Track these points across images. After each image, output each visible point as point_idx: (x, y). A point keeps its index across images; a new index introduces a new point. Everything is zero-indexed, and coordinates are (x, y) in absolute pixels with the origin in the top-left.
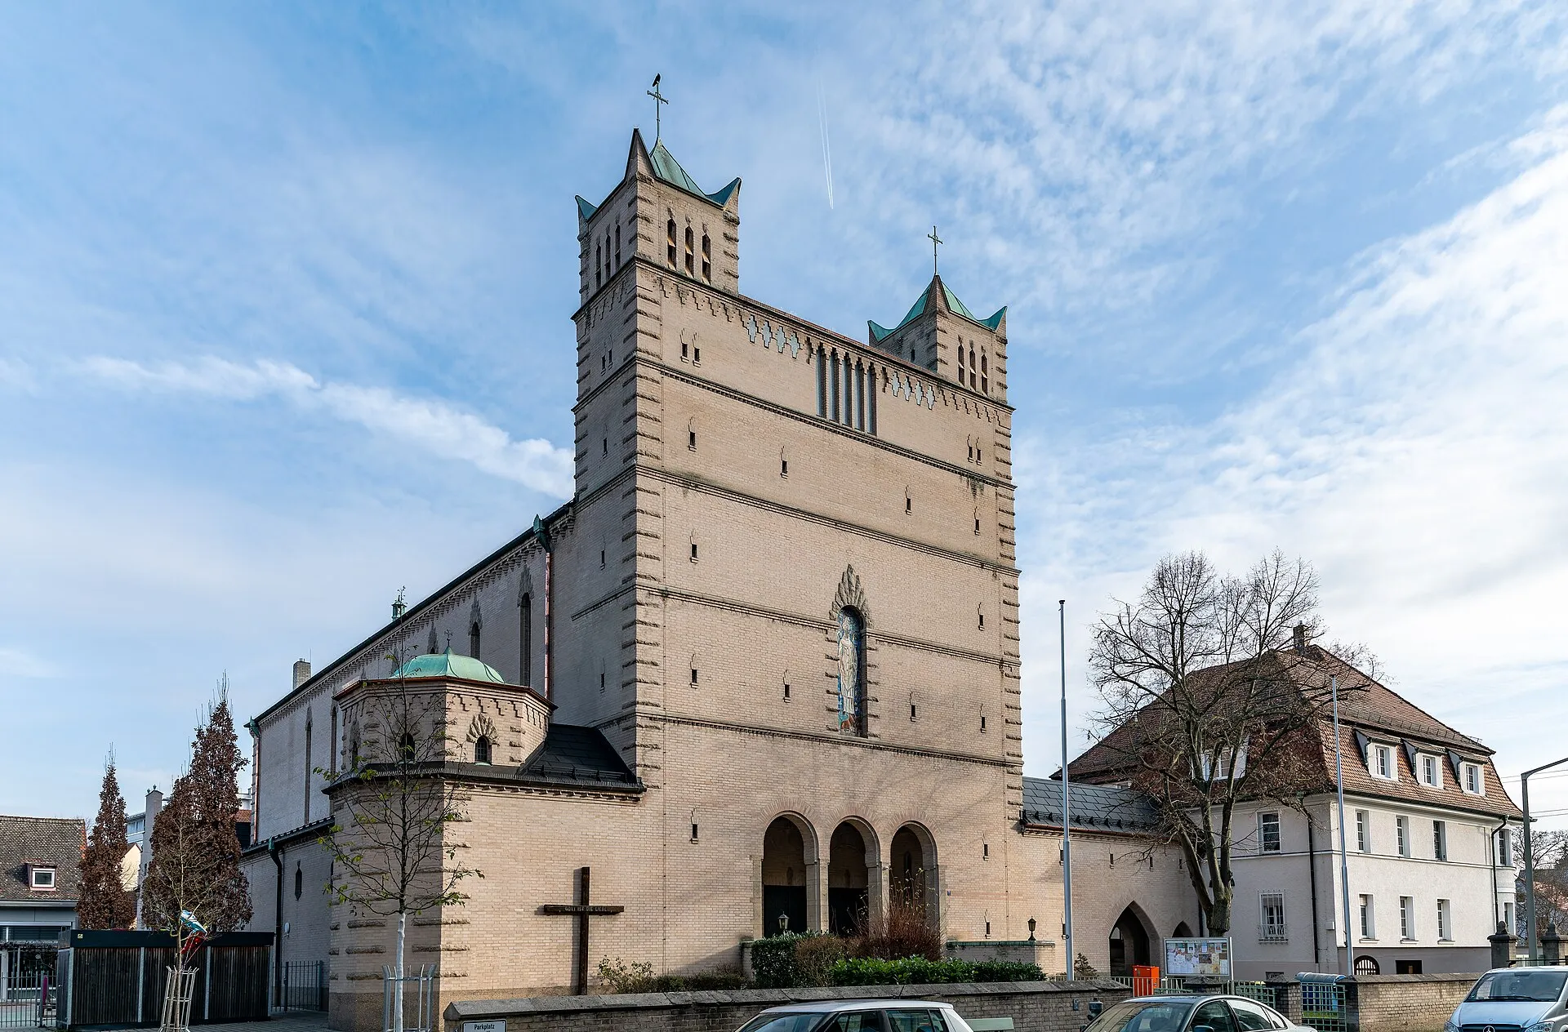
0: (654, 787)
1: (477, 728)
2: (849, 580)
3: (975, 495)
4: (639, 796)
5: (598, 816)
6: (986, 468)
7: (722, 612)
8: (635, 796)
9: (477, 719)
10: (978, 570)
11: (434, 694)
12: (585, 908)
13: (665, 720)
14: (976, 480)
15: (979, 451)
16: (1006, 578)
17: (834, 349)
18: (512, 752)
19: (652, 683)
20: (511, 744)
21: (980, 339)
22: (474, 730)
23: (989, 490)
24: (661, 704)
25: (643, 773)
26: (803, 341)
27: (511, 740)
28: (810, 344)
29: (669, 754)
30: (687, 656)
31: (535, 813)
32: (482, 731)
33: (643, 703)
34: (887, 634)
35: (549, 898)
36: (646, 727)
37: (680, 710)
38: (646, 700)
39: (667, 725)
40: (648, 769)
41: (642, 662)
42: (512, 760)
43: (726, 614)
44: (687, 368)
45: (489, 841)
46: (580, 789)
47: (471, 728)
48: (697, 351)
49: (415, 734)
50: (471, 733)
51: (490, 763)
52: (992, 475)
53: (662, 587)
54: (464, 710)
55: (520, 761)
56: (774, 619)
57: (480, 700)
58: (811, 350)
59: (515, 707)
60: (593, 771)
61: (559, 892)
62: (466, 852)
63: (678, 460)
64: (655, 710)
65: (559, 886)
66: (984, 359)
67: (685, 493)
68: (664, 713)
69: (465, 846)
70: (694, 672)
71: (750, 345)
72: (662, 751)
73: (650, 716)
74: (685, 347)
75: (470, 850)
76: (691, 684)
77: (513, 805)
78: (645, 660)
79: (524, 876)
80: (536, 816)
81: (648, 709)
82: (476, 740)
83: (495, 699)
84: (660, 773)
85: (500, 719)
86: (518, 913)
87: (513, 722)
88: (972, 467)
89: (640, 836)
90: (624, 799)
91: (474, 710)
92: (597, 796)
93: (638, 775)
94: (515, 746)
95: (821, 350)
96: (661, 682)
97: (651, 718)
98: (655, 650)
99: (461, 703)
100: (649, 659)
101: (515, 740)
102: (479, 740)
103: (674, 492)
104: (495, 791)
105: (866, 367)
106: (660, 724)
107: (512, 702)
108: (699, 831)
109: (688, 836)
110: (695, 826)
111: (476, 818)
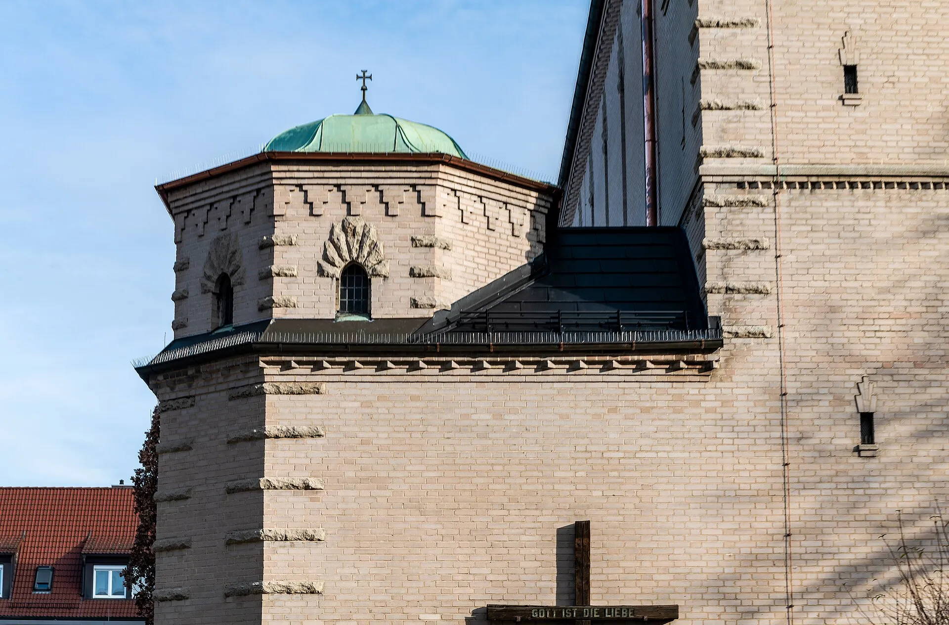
0: (754, 335)
1: (338, 248)
4: (710, 357)
5: (613, 410)
8: (699, 358)
9: (338, 230)
11: (257, 191)
12: (580, 613)
13: (776, 183)
18: (417, 289)
19: (740, 107)
20: (412, 273)
22: (332, 252)
24: (766, 150)
25: (725, 307)
27: (413, 264)
29: (792, 257)
30: (828, 40)
31: (464, 411)
32: (350, 251)
33: (719, 154)
35: (500, 591)
36: (729, 204)
37: (816, 157)
38: (726, 146)
39: (784, 196)
40: (737, 296)
41: (714, 66)
42: (415, 304)
45: (363, 474)
46: (566, 353)
47: (325, 250)
49: (233, 273)
50: (326, 257)
51: (368, 316)
54: (311, 214)
55: (432, 306)
57: (344, 192)
59: (419, 197)
60: (606, 312)
61: (523, 577)
62: (312, 500)
64: (748, 166)
65: (523, 564)
68: (771, 169)
69: (307, 487)
70: (850, 72)
72: (772, 253)
73: (736, 179)
75: (320, 495)
76: (841, 98)
77: (414, 398)
78: (720, 60)
79: (441, 544)
80: (466, 416)
81: (734, 165)
82: (338, 272)
83: (376, 186)
84: (769, 302)
85: (389, 223)
86: (427, 623)
87: (415, 226)
89: (720, 448)
90: (673, 366)
91: (334, 212)
92: (607, 366)
93: (713, 310)
94: (420, 276)
96: (763, 102)
97: (740, 185)
98: (746, 36)
99: (306, 202)
100: (732, 57)
101: (421, 266)
102: (345, 272)
104: (373, 371)
106: (763, 196)
107: (414, 186)
108: (877, 428)
109: (847, 441)
110: (866, 417)
111: (334, 429)
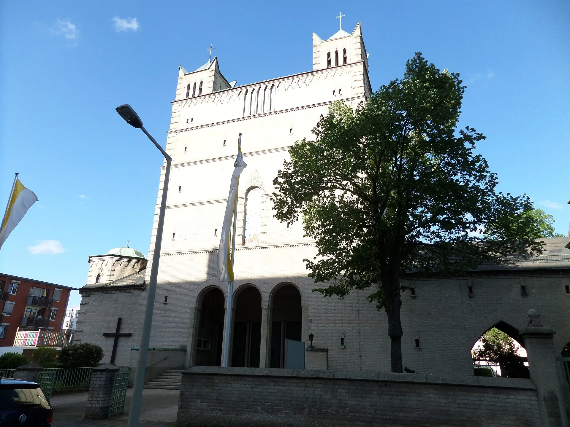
7: (189, 207)
9: (99, 268)
12: (116, 334)
18: (107, 278)
20: (107, 275)
22: (97, 272)
35: (107, 330)
37: (166, 250)
44: (188, 126)
48: (192, 119)
54: (95, 266)
56: (212, 203)
57: (100, 262)
65: (111, 326)
67: (179, 169)
70: (174, 234)
74: (188, 120)
76: (172, 239)
83: (104, 261)
85: (105, 267)
86: (96, 336)
87: (109, 267)
89: (143, 304)
90: (139, 289)
92: (129, 290)
104: (97, 292)
108: (167, 299)
109: (163, 302)
110: (166, 297)
111: (90, 303)
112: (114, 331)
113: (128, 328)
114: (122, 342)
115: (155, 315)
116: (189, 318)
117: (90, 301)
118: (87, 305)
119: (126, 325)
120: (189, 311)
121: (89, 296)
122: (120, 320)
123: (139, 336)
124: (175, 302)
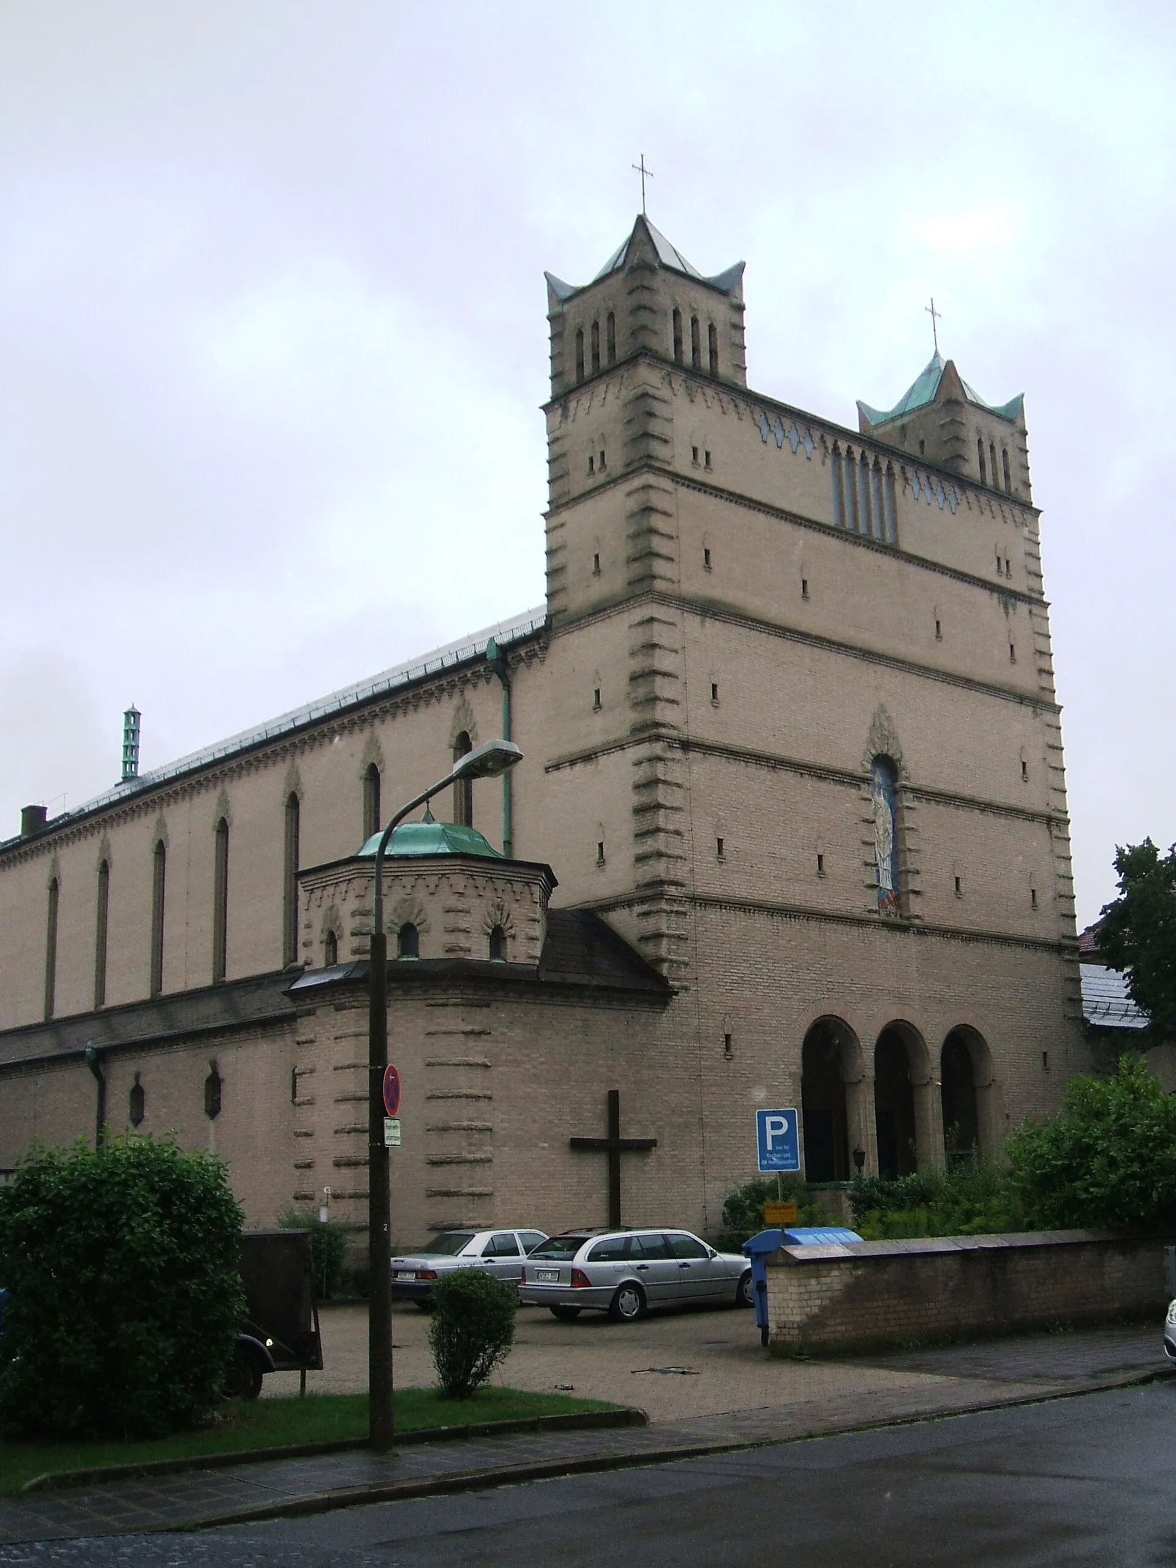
0: (683, 988)
1: (490, 917)
2: (881, 725)
3: (1007, 614)
4: (669, 1001)
6: (1019, 583)
7: (746, 766)
8: (663, 1001)
9: (491, 906)
10: (1017, 707)
11: (442, 874)
12: (616, 1143)
13: (691, 902)
14: (1008, 596)
15: (1008, 562)
16: (1048, 717)
17: (849, 448)
18: (529, 946)
19: (676, 856)
20: (528, 937)
21: (1001, 431)
22: (488, 919)
23: (1022, 608)
24: (687, 883)
25: (670, 971)
26: (816, 438)
27: (527, 931)
28: (824, 442)
30: (712, 823)
32: (497, 920)
33: (668, 882)
34: (924, 788)
35: (575, 1130)
37: (707, 889)
38: (670, 878)
40: (675, 966)
41: (665, 831)
42: (529, 956)
43: (752, 769)
44: (699, 475)
45: (510, 1058)
46: (606, 993)
47: (485, 917)
48: (707, 454)
49: (419, 924)
50: (486, 922)
51: (505, 960)
52: (1025, 591)
53: (684, 737)
54: (478, 894)
55: (538, 958)
56: (802, 774)
58: (826, 448)
59: (530, 890)
61: (586, 1122)
62: (486, 1073)
63: (696, 585)
64: (682, 891)
65: (585, 1114)
66: (1005, 452)
67: (702, 622)
68: (689, 894)
69: (485, 1064)
70: (720, 843)
71: (763, 445)
74: (695, 450)
75: (491, 1069)
76: (717, 858)
77: (533, 1014)
78: (667, 828)
79: (548, 1102)
81: (673, 889)
82: (490, 931)
84: (688, 970)
85: (515, 904)
86: (544, 1148)
87: (528, 908)
88: (1002, 581)
90: (652, 1003)
91: (488, 894)
92: (624, 1001)
93: (665, 973)
94: (531, 939)
95: (836, 448)
96: (686, 856)
97: (676, 901)
98: (680, 817)
99: (475, 886)
100: (672, 827)
101: (530, 932)
102: (493, 931)
103: (691, 624)
105: (884, 466)
106: (686, 908)
107: (528, 883)
108: (733, 1043)
109: (720, 1050)
110: (728, 1037)
111: (496, 1029)
112: (598, 1131)
113: (639, 1123)
114: (630, 1167)
115: (706, 1088)
116: (791, 1101)
117: (495, 1026)
118: (484, 1037)
119: (630, 1115)
120: (789, 1082)
121: (488, 1006)
122: (613, 1098)
123: (673, 1150)
124: (752, 1055)
